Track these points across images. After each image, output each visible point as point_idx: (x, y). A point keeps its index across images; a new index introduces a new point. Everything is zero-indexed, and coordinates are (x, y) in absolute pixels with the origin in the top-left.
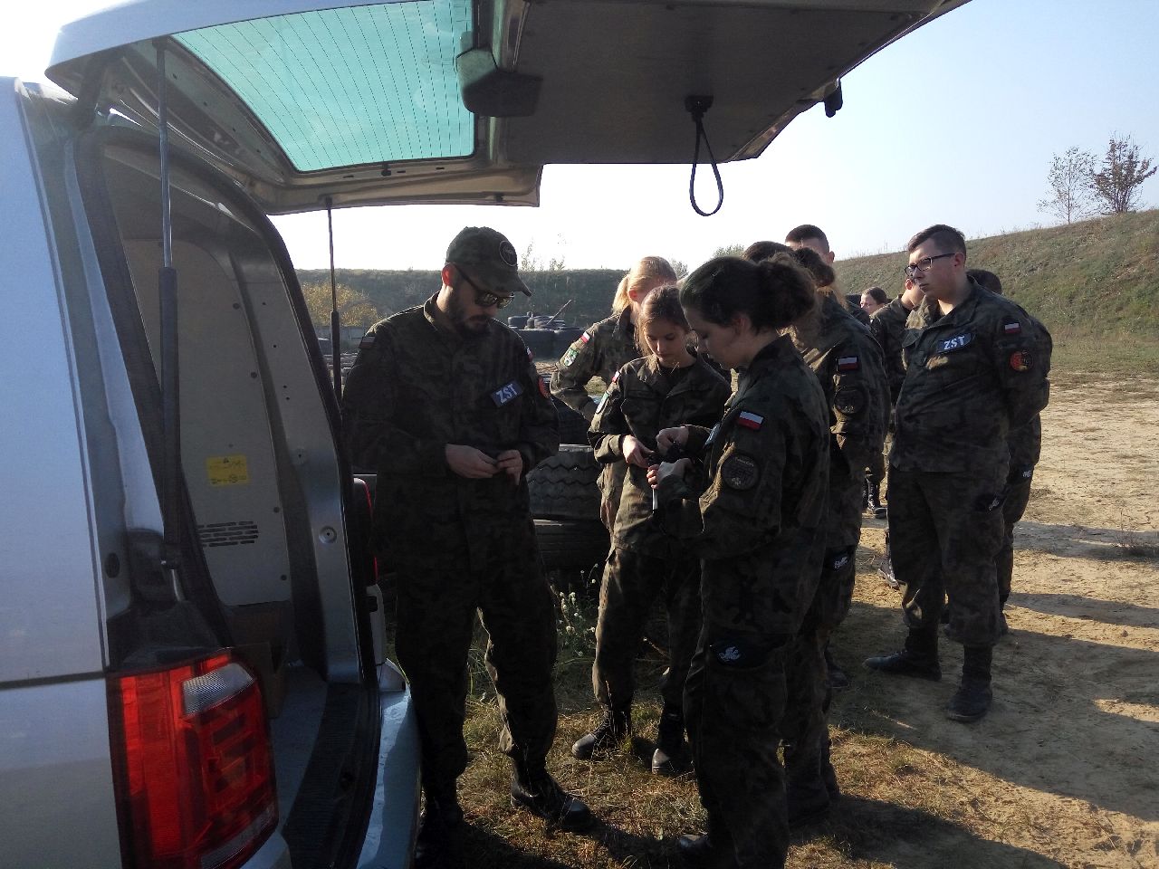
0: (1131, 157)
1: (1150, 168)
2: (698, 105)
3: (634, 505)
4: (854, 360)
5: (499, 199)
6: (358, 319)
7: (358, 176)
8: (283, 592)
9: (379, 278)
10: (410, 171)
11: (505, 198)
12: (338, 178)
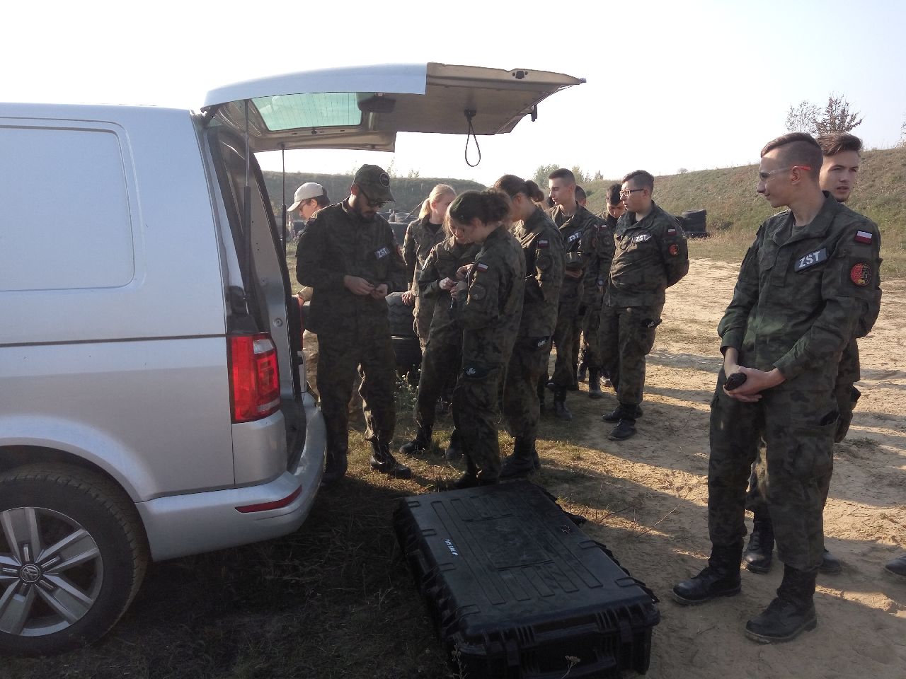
0: (843, 111)
2: (470, 113)
4: (546, 242)
5: (373, 147)
7: (299, 134)
10: (326, 132)
11: (376, 147)
12: (289, 134)
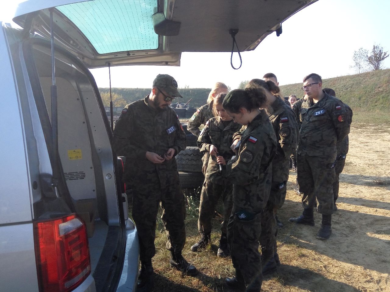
0: (380, 51)
1: (387, 55)
2: (234, 32)
3: (212, 167)
4: (286, 118)
5: (167, 63)
6: (120, 104)
7: (119, 56)
8: (94, 195)
9: (127, 91)
10: (137, 54)
11: (169, 63)
12: (113, 56)
